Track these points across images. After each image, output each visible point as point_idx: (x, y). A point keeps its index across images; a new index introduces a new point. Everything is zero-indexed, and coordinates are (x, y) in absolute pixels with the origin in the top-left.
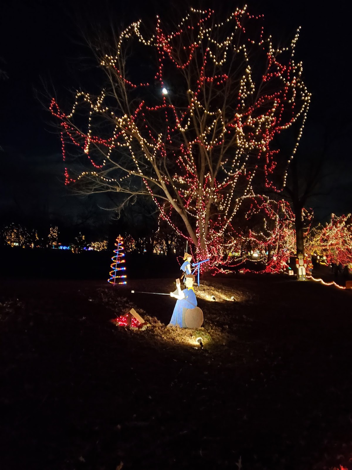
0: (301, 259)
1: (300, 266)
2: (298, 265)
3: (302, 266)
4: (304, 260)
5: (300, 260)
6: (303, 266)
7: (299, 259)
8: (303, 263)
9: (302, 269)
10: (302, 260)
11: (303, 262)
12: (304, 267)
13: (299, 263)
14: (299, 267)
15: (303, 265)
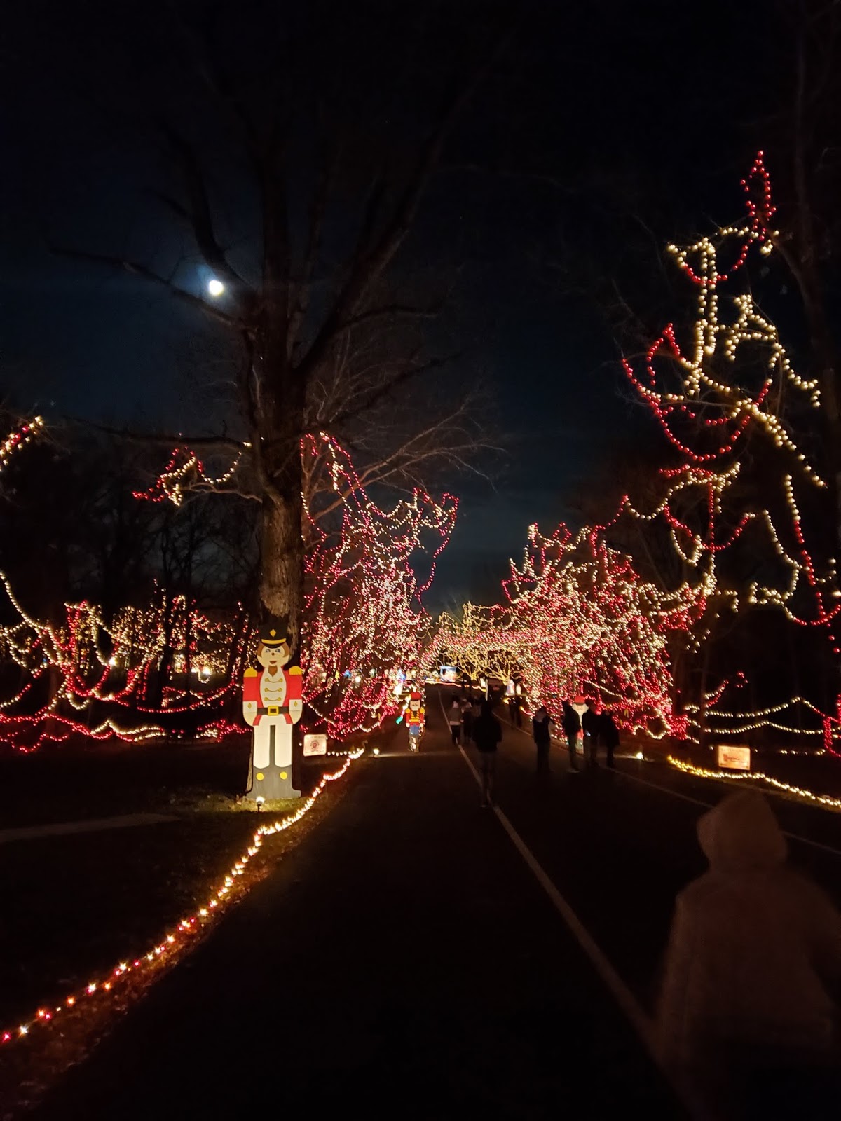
0: (273, 671)
1: (262, 711)
2: (254, 704)
3: (273, 711)
4: (290, 679)
5: (266, 673)
6: (284, 710)
7: (260, 669)
8: (283, 694)
9: (273, 728)
10: (280, 670)
11: (284, 685)
12: (289, 720)
13: (258, 698)
14: (257, 722)
15: (281, 704)
